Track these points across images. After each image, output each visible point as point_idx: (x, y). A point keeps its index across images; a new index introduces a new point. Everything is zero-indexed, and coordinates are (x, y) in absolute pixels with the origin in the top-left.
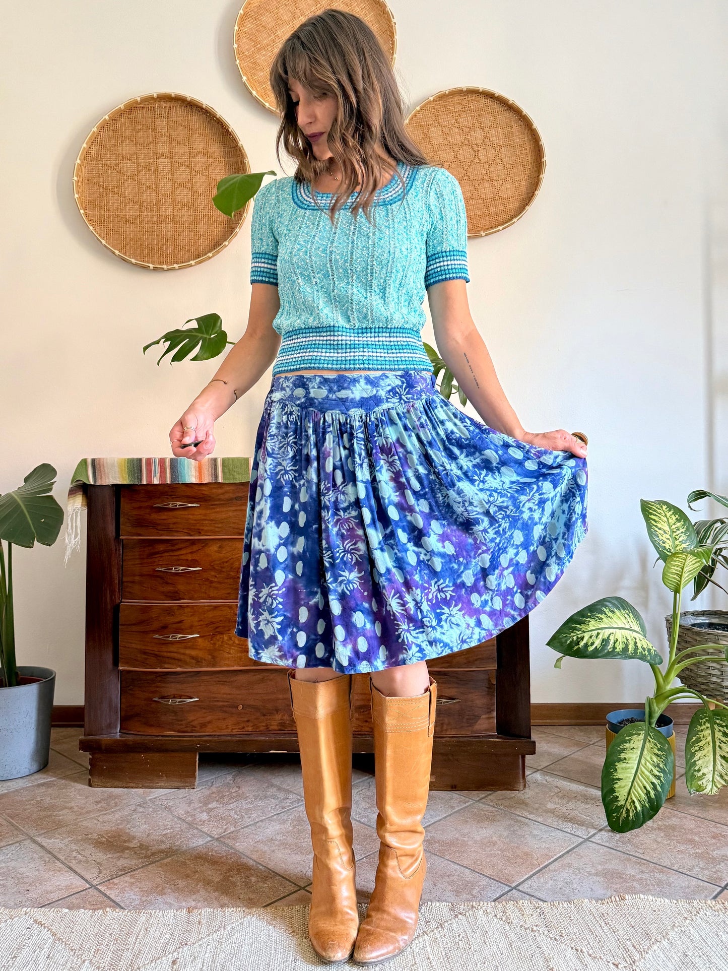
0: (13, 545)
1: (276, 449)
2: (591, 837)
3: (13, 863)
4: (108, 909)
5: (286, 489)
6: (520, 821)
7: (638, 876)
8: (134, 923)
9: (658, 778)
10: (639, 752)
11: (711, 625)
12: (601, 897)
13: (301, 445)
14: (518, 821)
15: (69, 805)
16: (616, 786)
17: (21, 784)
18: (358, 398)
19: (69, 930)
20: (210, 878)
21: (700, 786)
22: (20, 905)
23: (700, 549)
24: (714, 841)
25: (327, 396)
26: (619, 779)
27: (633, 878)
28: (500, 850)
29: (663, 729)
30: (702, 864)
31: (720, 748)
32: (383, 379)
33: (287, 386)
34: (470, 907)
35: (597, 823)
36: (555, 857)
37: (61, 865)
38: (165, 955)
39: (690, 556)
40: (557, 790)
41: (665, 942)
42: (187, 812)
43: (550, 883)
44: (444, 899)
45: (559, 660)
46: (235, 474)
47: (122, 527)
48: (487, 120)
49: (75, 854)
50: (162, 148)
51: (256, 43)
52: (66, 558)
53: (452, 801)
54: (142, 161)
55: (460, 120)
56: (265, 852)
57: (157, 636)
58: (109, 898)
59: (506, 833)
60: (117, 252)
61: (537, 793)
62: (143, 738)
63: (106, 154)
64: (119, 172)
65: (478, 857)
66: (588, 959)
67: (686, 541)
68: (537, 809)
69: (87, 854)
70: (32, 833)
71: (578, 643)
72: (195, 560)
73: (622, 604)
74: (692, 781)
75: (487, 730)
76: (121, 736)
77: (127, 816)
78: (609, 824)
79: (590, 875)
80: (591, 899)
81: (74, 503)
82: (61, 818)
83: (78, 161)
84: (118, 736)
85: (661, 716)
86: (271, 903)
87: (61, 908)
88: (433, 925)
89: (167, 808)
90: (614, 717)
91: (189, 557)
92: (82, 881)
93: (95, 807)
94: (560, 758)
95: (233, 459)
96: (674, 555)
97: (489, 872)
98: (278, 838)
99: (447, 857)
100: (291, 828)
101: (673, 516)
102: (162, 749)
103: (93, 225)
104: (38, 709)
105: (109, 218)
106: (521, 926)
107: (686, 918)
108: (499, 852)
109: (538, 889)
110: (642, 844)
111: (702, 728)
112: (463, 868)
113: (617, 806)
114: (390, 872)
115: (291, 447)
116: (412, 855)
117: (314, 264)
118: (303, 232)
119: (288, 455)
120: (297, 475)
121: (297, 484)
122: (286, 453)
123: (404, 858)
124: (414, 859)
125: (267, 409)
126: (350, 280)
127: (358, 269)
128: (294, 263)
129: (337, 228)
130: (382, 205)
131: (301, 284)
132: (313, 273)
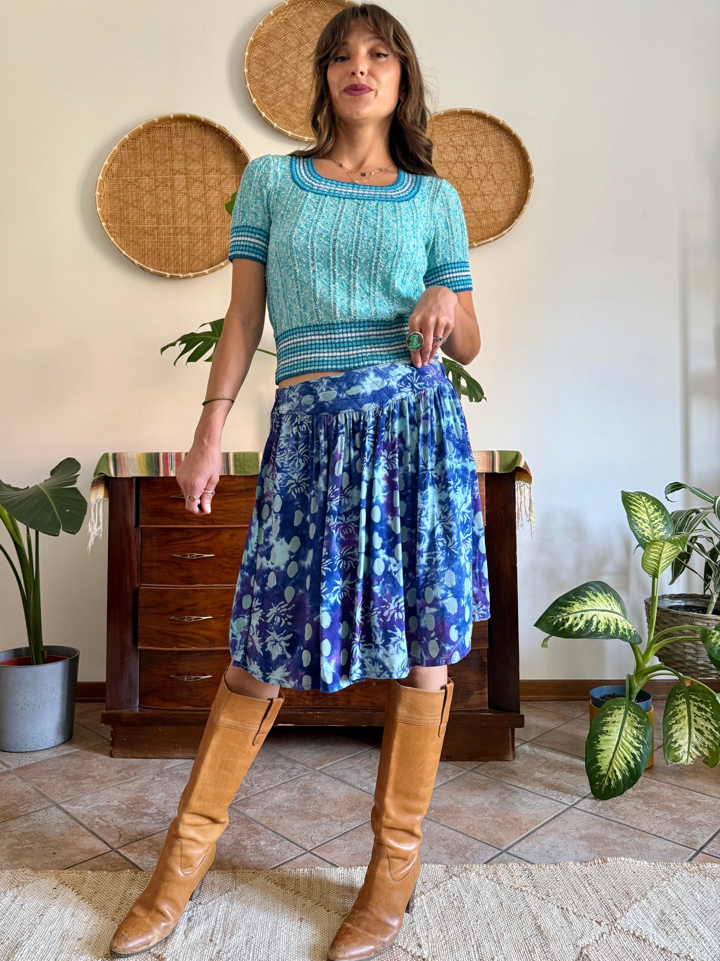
0: (40, 533)
1: (286, 463)
2: (575, 804)
3: (40, 828)
4: (128, 871)
5: (297, 503)
6: (510, 789)
7: (619, 840)
9: (637, 749)
10: (620, 725)
11: (687, 608)
12: (585, 860)
13: (312, 454)
14: (507, 789)
15: (92, 774)
16: (599, 756)
17: (47, 755)
18: (369, 392)
21: (676, 757)
22: (45, 867)
23: (677, 537)
24: (690, 807)
25: (338, 397)
26: (602, 750)
27: (614, 842)
28: (491, 816)
29: (642, 704)
30: (678, 829)
31: (695, 721)
32: (392, 369)
34: (463, 869)
35: (580, 791)
36: (542, 823)
37: (84, 830)
39: (667, 544)
40: (544, 761)
41: (644, 902)
43: (538, 846)
44: (439, 861)
45: (546, 640)
46: (246, 467)
47: (141, 516)
48: (479, 139)
49: (97, 820)
50: (178, 165)
51: (265, 68)
52: (90, 545)
53: (447, 771)
54: (159, 177)
55: (454, 139)
56: (274, 818)
57: (173, 618)
58: (128, 860)
59: (497, 801)
60: (136, 262)
61: (526, 763)
62: (161, 712)
63: (126, 170)
64: (138, 187)
65: (471, 823)
66: (573, 917)
67: (663, 530)
68: (525, 778)
69: (108, 819)
70: (58, 801)
71: (563, 624)
72: (209, 547)
73: (604, 588)
74: (669, 752)
75: (478, 705)
76: (140, 711)
77: (146, 784)
78: (593, 792)
79: (575, 839)
80: (575, 861)
81: (97, 494)
82: (84, 786)
83: (100, 177)
84: (137, 710)
85: (641, 692)
86: (279, 866)
87: (84, 869)
88: (430, 885)
89: (182, 777)
90: (597, 693)
91: (203, 544)
92: (104, 845)
93: (116, 776)
94: (547, 730)
95: (244, 454)
96: (653, 542)
97: (481, 836)
98: (286, 805)
99: (443, 823)
100: (297, 796)
101: (651, 507)
102: (178, 722)
103: (114, 237)
104: (63, 686)
105: (129, 229)
106: (511, 886)
107: (664, 879)
108: (491, 818)
109: (527, 852)
110: (622, 811)
111: (679, 703)
112: (457, 833)
113: (599, 775)
114: (379, 872)
115: (302, 458)
116: (405, 858)
117: (315, 251)
118: (304, 215)
119: (299, 467)
120: (308, 485)
121: (308, 495)
122: (297, 466)
123: (396, 861)
124: (407, 862)
125: (275, 423)
126: (352, 272)
127: (362, 261)
128: (293, 247)
129: (341, 216)
130: (389, 201)
131: (298, 271)
132: (313, 260)
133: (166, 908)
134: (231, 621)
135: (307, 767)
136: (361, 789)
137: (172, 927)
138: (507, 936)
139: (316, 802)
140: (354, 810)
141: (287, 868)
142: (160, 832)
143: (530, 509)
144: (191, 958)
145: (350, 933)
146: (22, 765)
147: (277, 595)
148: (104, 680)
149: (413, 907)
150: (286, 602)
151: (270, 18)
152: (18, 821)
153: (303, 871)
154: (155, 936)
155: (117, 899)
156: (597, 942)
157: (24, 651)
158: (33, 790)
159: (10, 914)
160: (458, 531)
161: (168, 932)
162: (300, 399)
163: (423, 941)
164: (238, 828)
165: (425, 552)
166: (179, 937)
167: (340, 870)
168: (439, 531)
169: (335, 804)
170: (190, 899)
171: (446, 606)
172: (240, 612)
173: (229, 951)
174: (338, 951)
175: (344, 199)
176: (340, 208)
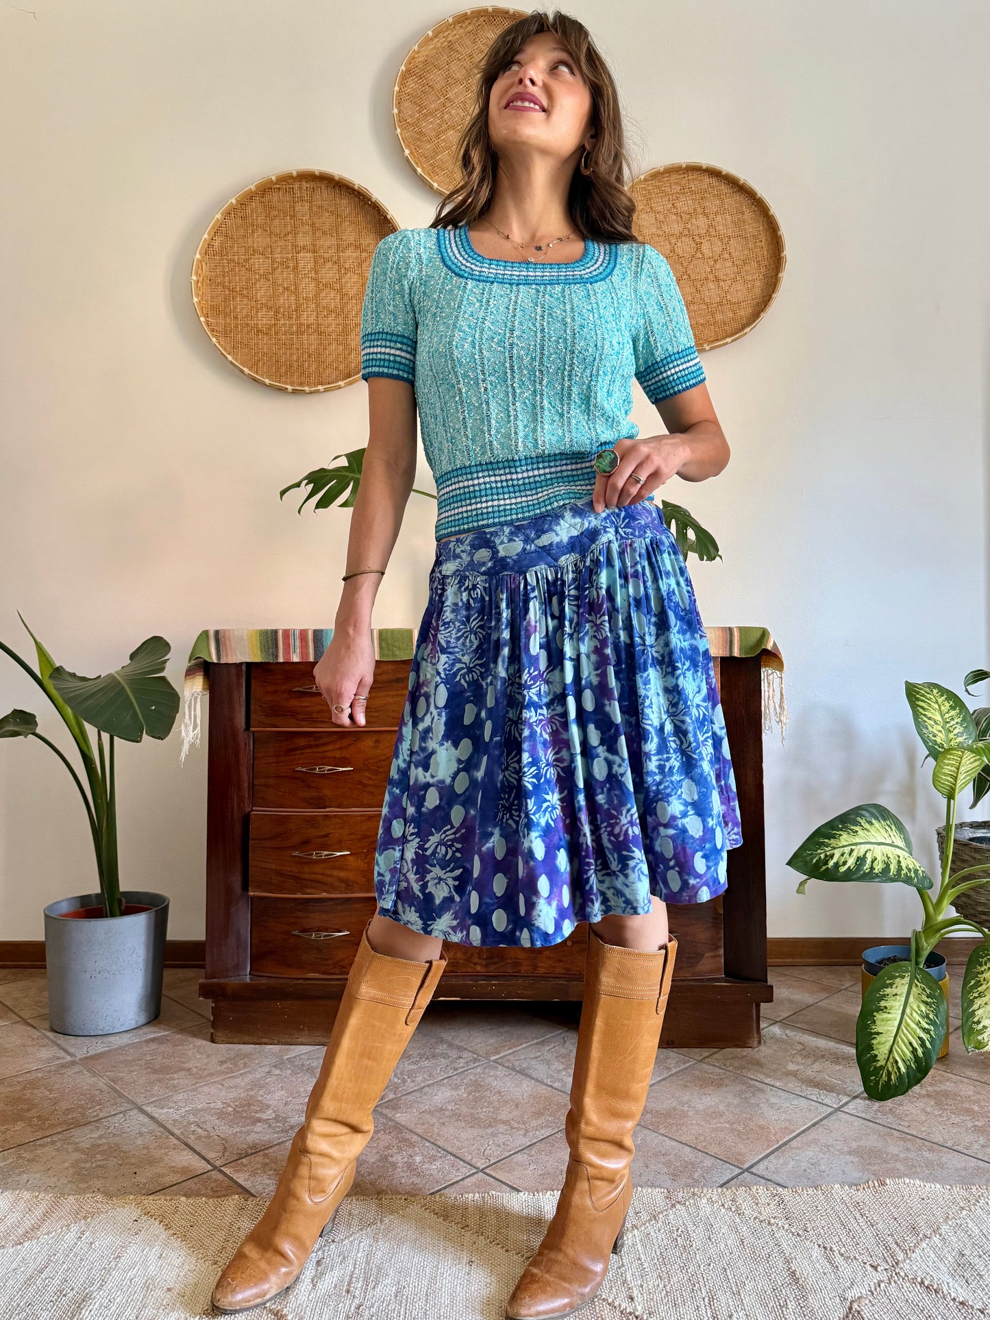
0: (116, 738)
1: (453, 641)
2: (842, 1106)
3: (116, 1139)
4: (234, 1196)
5: (468, 694)
6: (754, 1086)
7: (902, 1156)
9: (927, 1031)
10: (903, 999)
12: (856, 1182)
13: (490, 628)
14: (750, 1086)
15: (186, 1065)
16: (874, 1042)
17: (125, 1040)
18: (565, 540)
21: (980, 1042)
22: (122, 1193)
23: (980, 744)
26: (878, 1033)
27: (896, 1158)
28: (728, 1122)
29: (933, 971)
30: (982, 1140)
33: (463, 551)
34: (690, 1194)
35: (849, 1089)
36: (797, 1132)
37: (176, 1142)
39: (967, 753)
40: (800, 1047)
41: (936, 1239)
43: (792, 1163)
44: (658, 1183)
45: (802, 883)
46: (395, 649)
47: (252, 716)
48: (712, 205)
49: (193, 1127)
50: (302, 240)
51: (422, 107)
52: (183, 755)
53: (669, 1061)
54: (278, 257)
55: (678, 205)
56: (433, 1125)
57: (296, 853)
58: (236, 1182)
59: (736, 1102)
60: (246, 370)
61: (775, 1051)
62: (280, 981)
63: (233, 247)
64: (249, 270)
65: (700, 1132)
66: (839, 1260)
67: (961, 734)
68: (775, 1071)
69: (208, 1127)
70: (139, 1101)
71: (826, 863)
72: (345, 758)
73: (882, 813)
74: (970, 1036)
75: (712, 972)
76: (251, 979)
77: (259, 1079)
78: (866, 1090)
79: (842, 1153)
80: (842, 1184)
81: (193, 686)
82: (176, 1082)
83: (198, 256)
84: (248, 979)
85: (931, 954)
86: (440, 1190)
87: (176, 1195)
88: (645, 1216)
89: (310, 1070)
90: (871, 955)
91: (338, 754)
92: (203, 1161)
93: (219, 1068)
94: (804, 1006)
95: (393, 631)
96: (948, 751)
97: (713, 1150)
98: (450, 1108)
99: (662, 1131)
100: (465, 1095)
101: (946, 703)
102: (302, 995)
103: (216, 336)
104: (147, 945)
105: (236, 327)
106: (756, 1218)
107: (963, 1208)
108: (728, 1126)
109: (776, 1172)
110: (907, 1115)
111: (983, 969)
112: (682, 1146)
113: (875, 1067)
114: (576, 1199)
115: (475, 634)
116: (611, 1180)
117: (486, 362)
118: (465, 312)
119: (471, 647)
120: (483, 670)
121: (484, 684)
122: (468, 644)
123: (599, 1183)
124: (613, 1186)
125: (436, 588)
126: (538, 386)
127: (551, 370)
128: (455, 358)
129: (516, 309)
130: (579, 283)
131: (464, 391)
132: (484, 374)
133: (287, 1248)
134: (377, 855)
135: (478, 1055)
136: (551, 1086)
137: (295, 1273)
138: (749, 1286)
139: (489, 1103)
140: (543, 1114)
141: (451, 1193)
142: (279, 1144)
143: (781, 706)
144: (321, 1315)
145: (537, 1282)
146: (92, 1053)
147: (440, 817)
148: (203, 938)
149: (622, 1246)
150: (453, 827)
151: (429, 40)
152: (86, 1129)
153: (472, 1197)
154: (272, 1286)
155: (221, 1235)
156: (873, 1294)
157: (94, 899)
158: (106, 1088)
159: (76, 1255)
160: (695, 729)
161: (291, 1279)
162: (471, 555)
163: (635, 1293)
164: (386, 1139)
165: (654, 755)
166: (304, 1286)
167: (523, 1196)
168: (668, 727)
169: (517, 1106)
170: (320, 1236)
171: (687, 826)
172: (389, 842)
173: (372, 1306)
174: (521, 1306)
175: (518, 285)
176: (513, 298)
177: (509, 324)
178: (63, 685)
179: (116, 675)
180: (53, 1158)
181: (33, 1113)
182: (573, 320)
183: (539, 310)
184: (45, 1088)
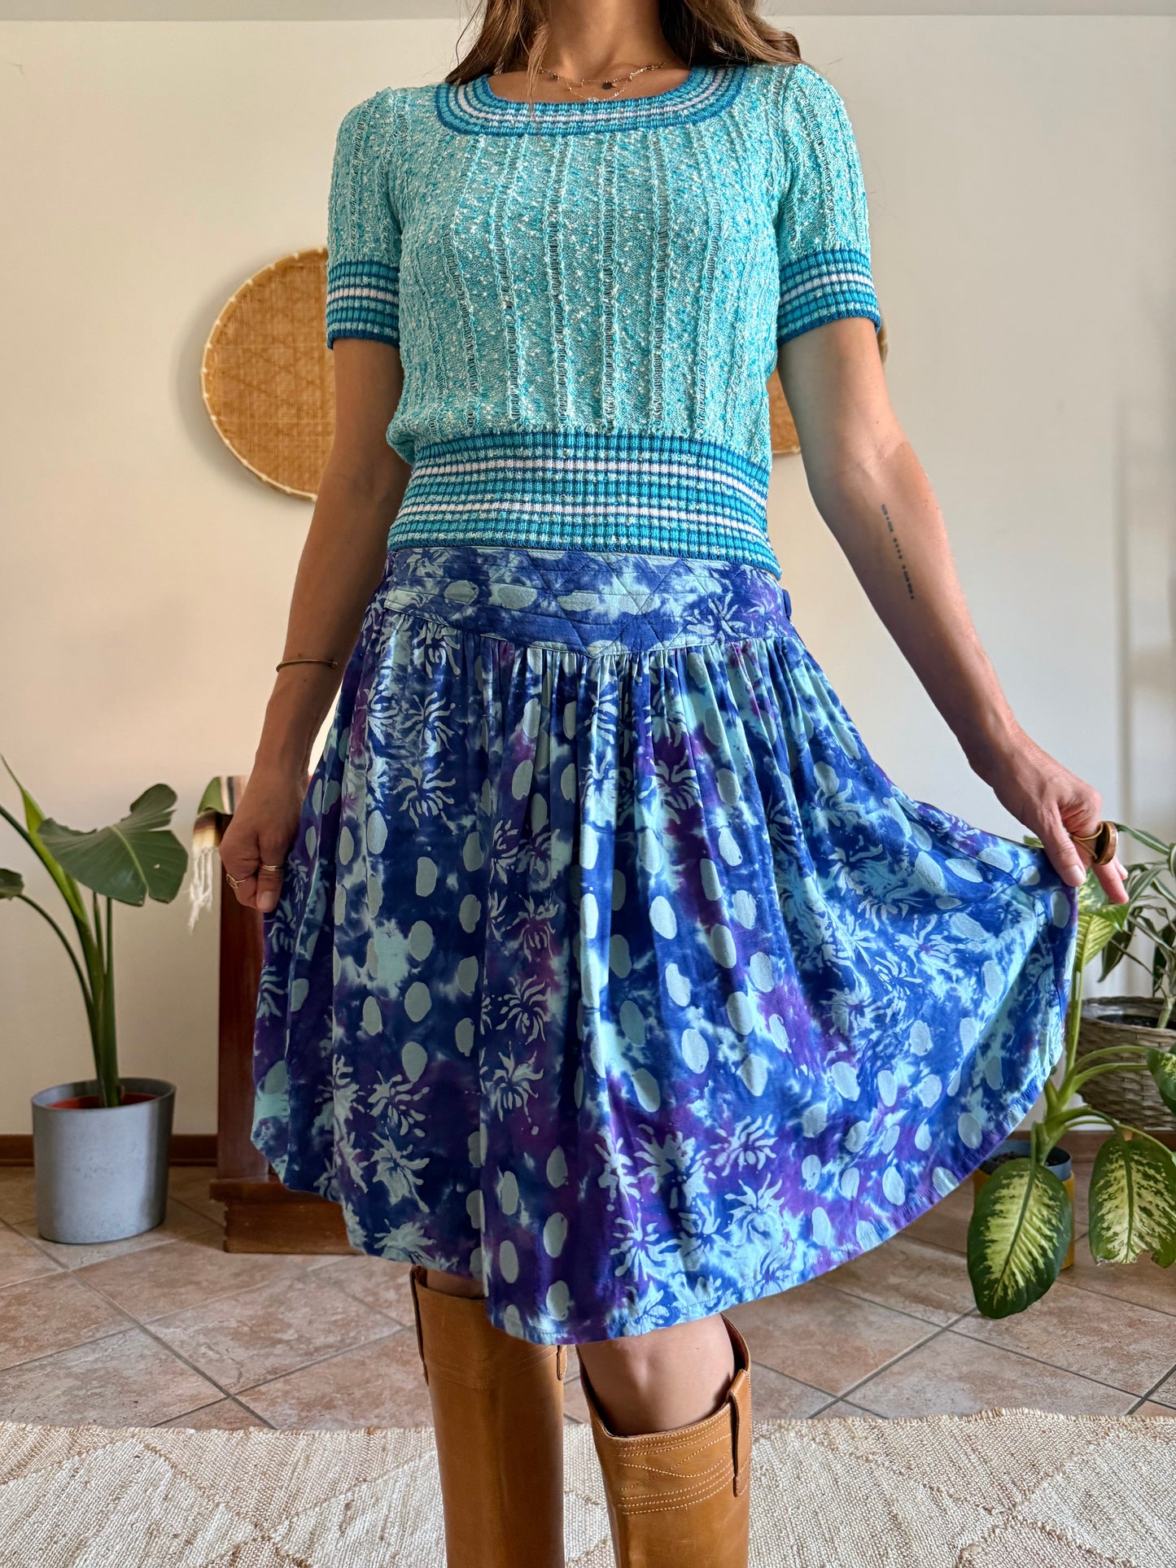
0: (114, 903)
1: (396, 734)
2: (952, 1325)
3: (114, 1363)
4: (252, 1429)
5: (422, 839)
6: (850, 1302)
7: (1020, 1382)
8: (289, 1449)
9: (1049, 1239)
10: (1021, 1202)
11: (1126, 1019)
12: (966, 1412)
13: (464, 726)
14: (846, 1302)
15: (195, 1279)
16: (988, 1251)
17: (125, 1248)
18: (614, 614)
19: (194, 1460)
20: (399, 1384)
21: (1110, 1251)
22: (126, 1423)
23: (1111, 908)
24: (1130, 1330)
25: (536, 605)
26: (993, 1241)
27: (1013, 1385)
28: (820, 1343)
29: (1056, 1169)
30: (1112, 1364)
31: (1140, 1195)
32: (679, 574)
33: (429, 575)
34: (776, 1427)
35: (960, 1305)
36: (900, 1355)
37: (184, 1366)
38: (334, 1496)
39: (1096, 919)
40: (902, 1257)
41: (1059, 1478)
42: (366, 1290)
43: (893, 1391)
49: (203, 1349)
52: (192, 921)
54: (301, 346)
58: (252, 1412)
59: (828, 1320)
60: (264, 477)
61: (874, 1261)
63: (249, 335)
64: (268, 361)
65: (788, 1355)
66: (948, 1502)
67: (1089, 896)
68: (874, 1285)
69: (221, 1348)
70: (142, 1320)
74: (1098, 1244)
77: (280, 1294)
78: (979, 1307)
79: (951, 1379)
80: (951, 1415)
81: (202, 841)
82: (184, 1297)
83: (209, 345)
84: (266, 1179)
85: (1055, 1150)
87: (184, 1427)
89: (337, 1283)
92: (215, 1388)
93: (233, 1282)
97: (804, 1375)
103: (229, 438)
104: (150, 1140)
105: (253, 427)
106: (851, 1454)
107: (1089, 1442)
108: (819, 1347)
109: (876, 1400)
110: (1025, 1336)
111: (1113, 1167)
112: (766, 1370)
113: (989, 1280)
115: (433, 729)
117: (508, 256)
119: (424, 751)
121: (452, 826)
122: (420, 745)
126: (604, 299)
127: (626, 270)
128: (455, 251)
129: (562, 171)
130: (672, 125)
131: (471, 310)
132: (505, 278)
138: (844, 1532)
142: (302, 1368)
146: (86, 1264)
148: (214, 1131)
150: (407, 1080)
152: (80, 1352)
156: (986, 1541)
157: (89, 1087)
158: (103, 1304)
159: (69, 1496)
162: (442, 585)
166: (331, 1533)
173: (410, 1555)
175: (564, 136)
176: (557, 155)
177: (550, 193)
178: (54, 840)
179: (115, 829)
180: (42, 1384)
181: (19, 1333)
182: (663, 181)
183: (602, 170)
184: (34, 1304)
